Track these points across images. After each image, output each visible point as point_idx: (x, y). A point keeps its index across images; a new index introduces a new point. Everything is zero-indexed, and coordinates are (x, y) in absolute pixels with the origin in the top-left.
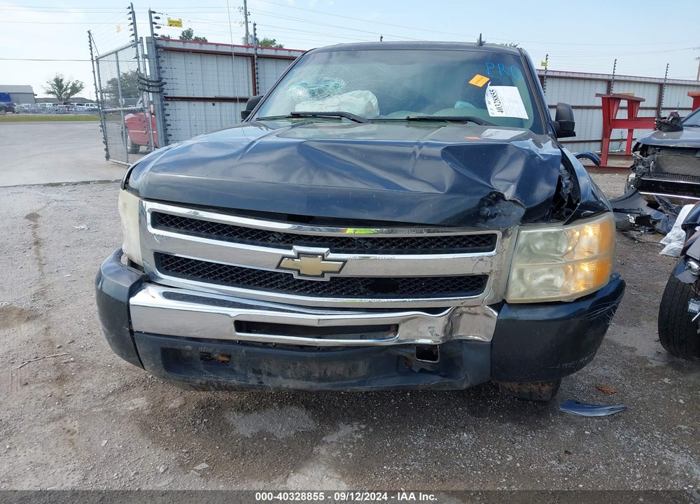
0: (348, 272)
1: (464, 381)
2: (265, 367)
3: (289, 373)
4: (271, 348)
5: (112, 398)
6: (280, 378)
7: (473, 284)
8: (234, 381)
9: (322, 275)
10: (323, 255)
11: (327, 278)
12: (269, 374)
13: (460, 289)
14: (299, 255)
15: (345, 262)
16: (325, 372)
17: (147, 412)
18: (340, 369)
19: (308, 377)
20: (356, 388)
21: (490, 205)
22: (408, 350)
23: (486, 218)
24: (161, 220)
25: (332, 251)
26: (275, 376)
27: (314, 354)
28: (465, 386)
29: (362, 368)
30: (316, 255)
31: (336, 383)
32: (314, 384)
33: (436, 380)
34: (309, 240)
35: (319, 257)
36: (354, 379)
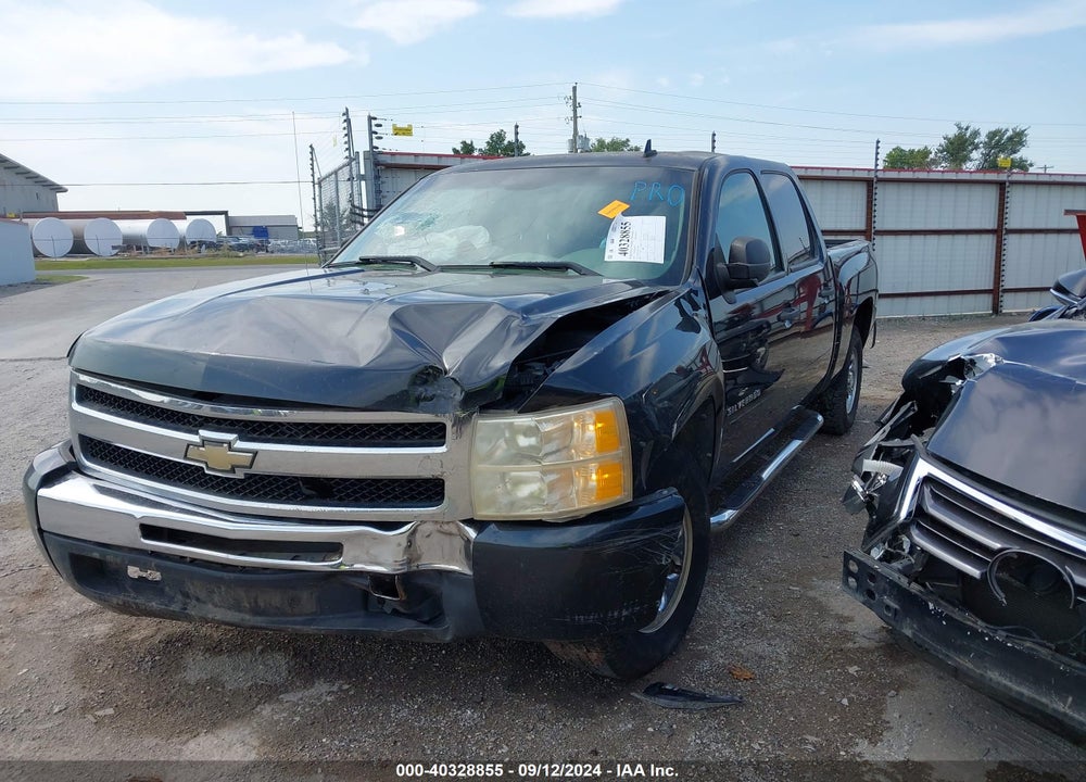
0: (261, 468)
1: (446, 632)
2: (191, 589)
3: (216, 598)
4: (185, 563)
5: (74, 621)
6: (210, 606)
7: (428, 490)
8: (154, 605)
9: (233, 470)
10: (229, 443)
11: (239, 475)
12: (198, 599)
13: (412, 498)
14: (205, 442)
15: (255, 453)
16: (256, 602)
17: (98, 642)
18: (275, 599)
19: (238, 607)
20: (298, 627)
21: (425, 382)
22: (360, 581)
23: (418, 400)
24: (86, 395)
25: (242, 438)
26: (204, 603)
27: (232, 575)
28: (448, 638)
29: (308, 601)
30: (220, 443)
31: (276, 619)
32: (247, 617)
33: (407, 626)
34: (229, 424)
35: (225, 445)
36: (300, 615)
